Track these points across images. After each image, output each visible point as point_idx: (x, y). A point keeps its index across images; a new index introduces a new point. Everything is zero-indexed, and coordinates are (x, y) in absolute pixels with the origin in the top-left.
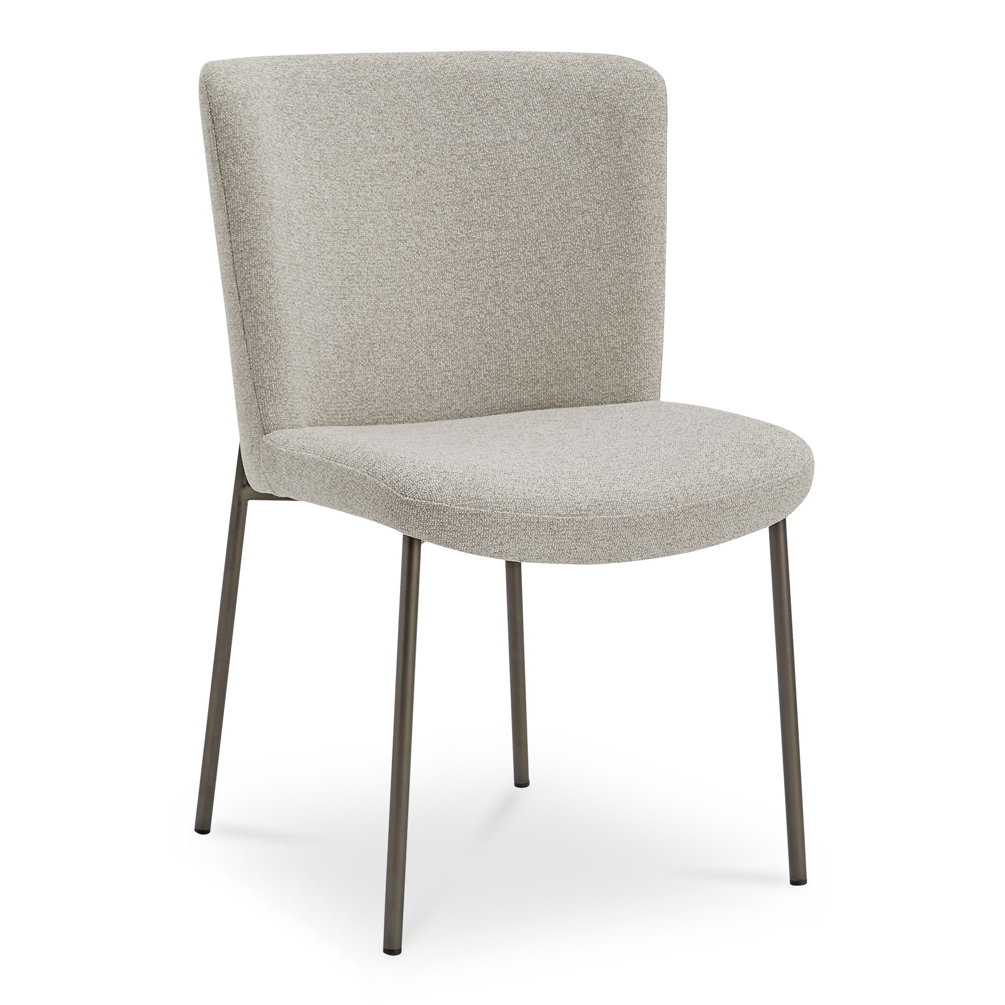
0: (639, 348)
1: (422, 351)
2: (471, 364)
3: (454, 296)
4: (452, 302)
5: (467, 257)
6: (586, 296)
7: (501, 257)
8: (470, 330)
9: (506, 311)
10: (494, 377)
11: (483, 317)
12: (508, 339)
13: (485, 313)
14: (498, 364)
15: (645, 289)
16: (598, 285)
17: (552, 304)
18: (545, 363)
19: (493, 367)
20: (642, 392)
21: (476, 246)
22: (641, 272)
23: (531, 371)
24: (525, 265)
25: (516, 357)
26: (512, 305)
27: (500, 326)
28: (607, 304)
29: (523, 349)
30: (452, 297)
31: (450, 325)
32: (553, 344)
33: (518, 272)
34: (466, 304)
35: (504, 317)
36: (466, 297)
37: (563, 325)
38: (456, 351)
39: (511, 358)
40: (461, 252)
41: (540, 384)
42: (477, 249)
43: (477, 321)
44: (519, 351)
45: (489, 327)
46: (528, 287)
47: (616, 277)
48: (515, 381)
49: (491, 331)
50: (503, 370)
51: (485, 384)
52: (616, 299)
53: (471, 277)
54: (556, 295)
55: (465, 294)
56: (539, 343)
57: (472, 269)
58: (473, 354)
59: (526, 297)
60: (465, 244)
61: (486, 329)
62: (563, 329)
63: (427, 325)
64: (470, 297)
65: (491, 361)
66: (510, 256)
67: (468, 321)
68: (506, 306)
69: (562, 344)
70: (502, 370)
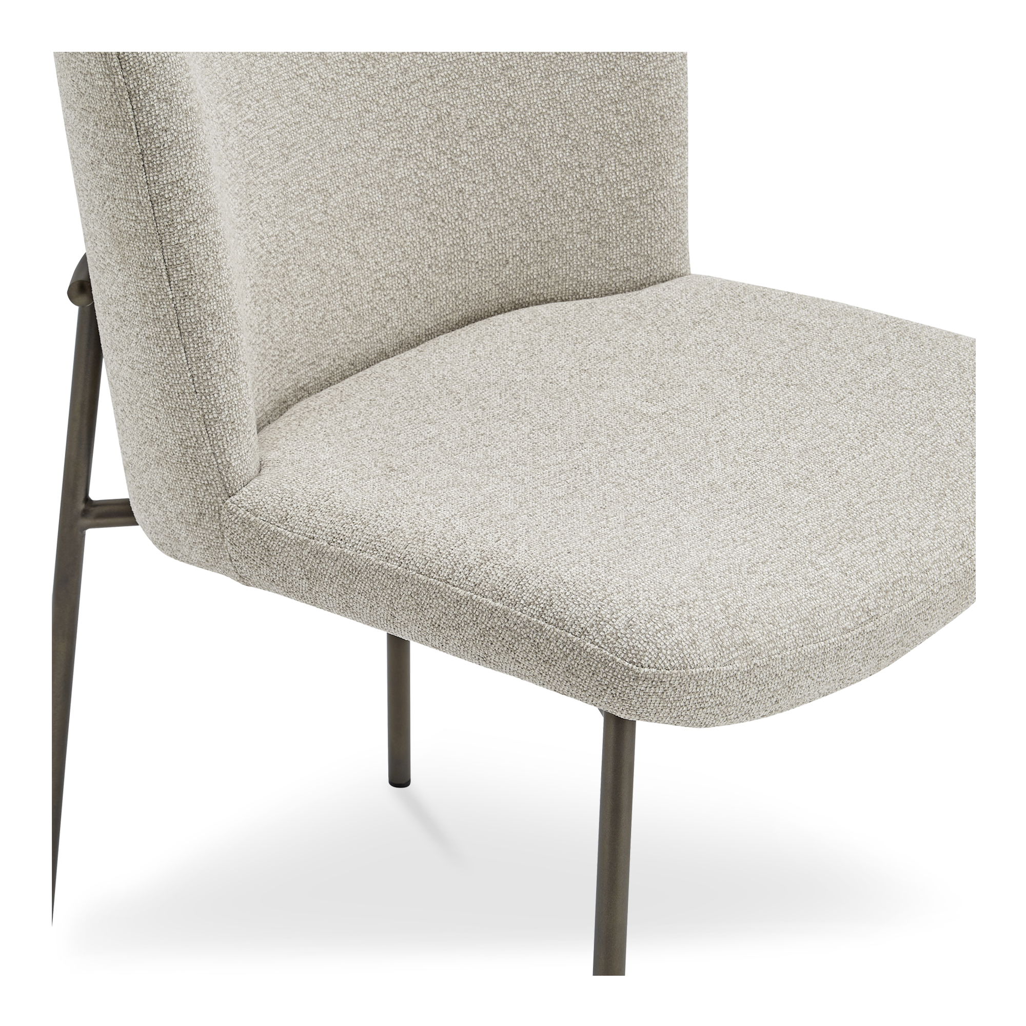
0: (665, 194)
1: (344, 248)
2: (409, 252)
3: (379, 149)
4: (378, 160)
5: (392, 82)
6: (579, 122)
7: (442, 75)
8: (406, 199)
9: (456, 160)
10: (442, 266)
11: (423, 174)
12: (461, 204)
13: (425, 167)
14: (448, 244)
15: (670, 103)
16: (597, 103)
17: (526, 139)
18: (518, 232)
19: (441, 250)
20: (672, 260)
21: (404, 61)
22: (664, 76)
23: (496, 247)
24: (481, 83)
25: (475, 229)
26: (465, 149)
27: (449, 185)
28: (613, 132)
29: (484, 215)
30: (376, 151)
31: (378, 197)
32: (530, 203)
33: (470, 95)
34: (397, 159)
35: (454, 170)
36: (395, 147)
37: (544, 171)
38: (389, 237)
39: (467, 232)
40: (383, 75)
41: (511, 266)
42: (406, 67)
43: (415, 183)
44: (478, 219)
45: (432, 190)
46: (487, 117)
47: (625, 88)
48: (474, 266)
49: (436, 194)
50: (456, 253)
51: (431, 280)
52: (626, 122)
53: (400, 113)
54: (531, 126)
55: (395, 142)
56: (508, 204)
57: (401, 100)
58: (411, 236)
59: (486, 134)
60: (387, 60)
61: (429, 192)
62: (545, 177)
63: (348, 206)
64: (402, 146)
65: (438, 242)
66: (456, 70)
67: (401, 185)
68: (455, 152)
69: (543, 201)
70: (453, 253)
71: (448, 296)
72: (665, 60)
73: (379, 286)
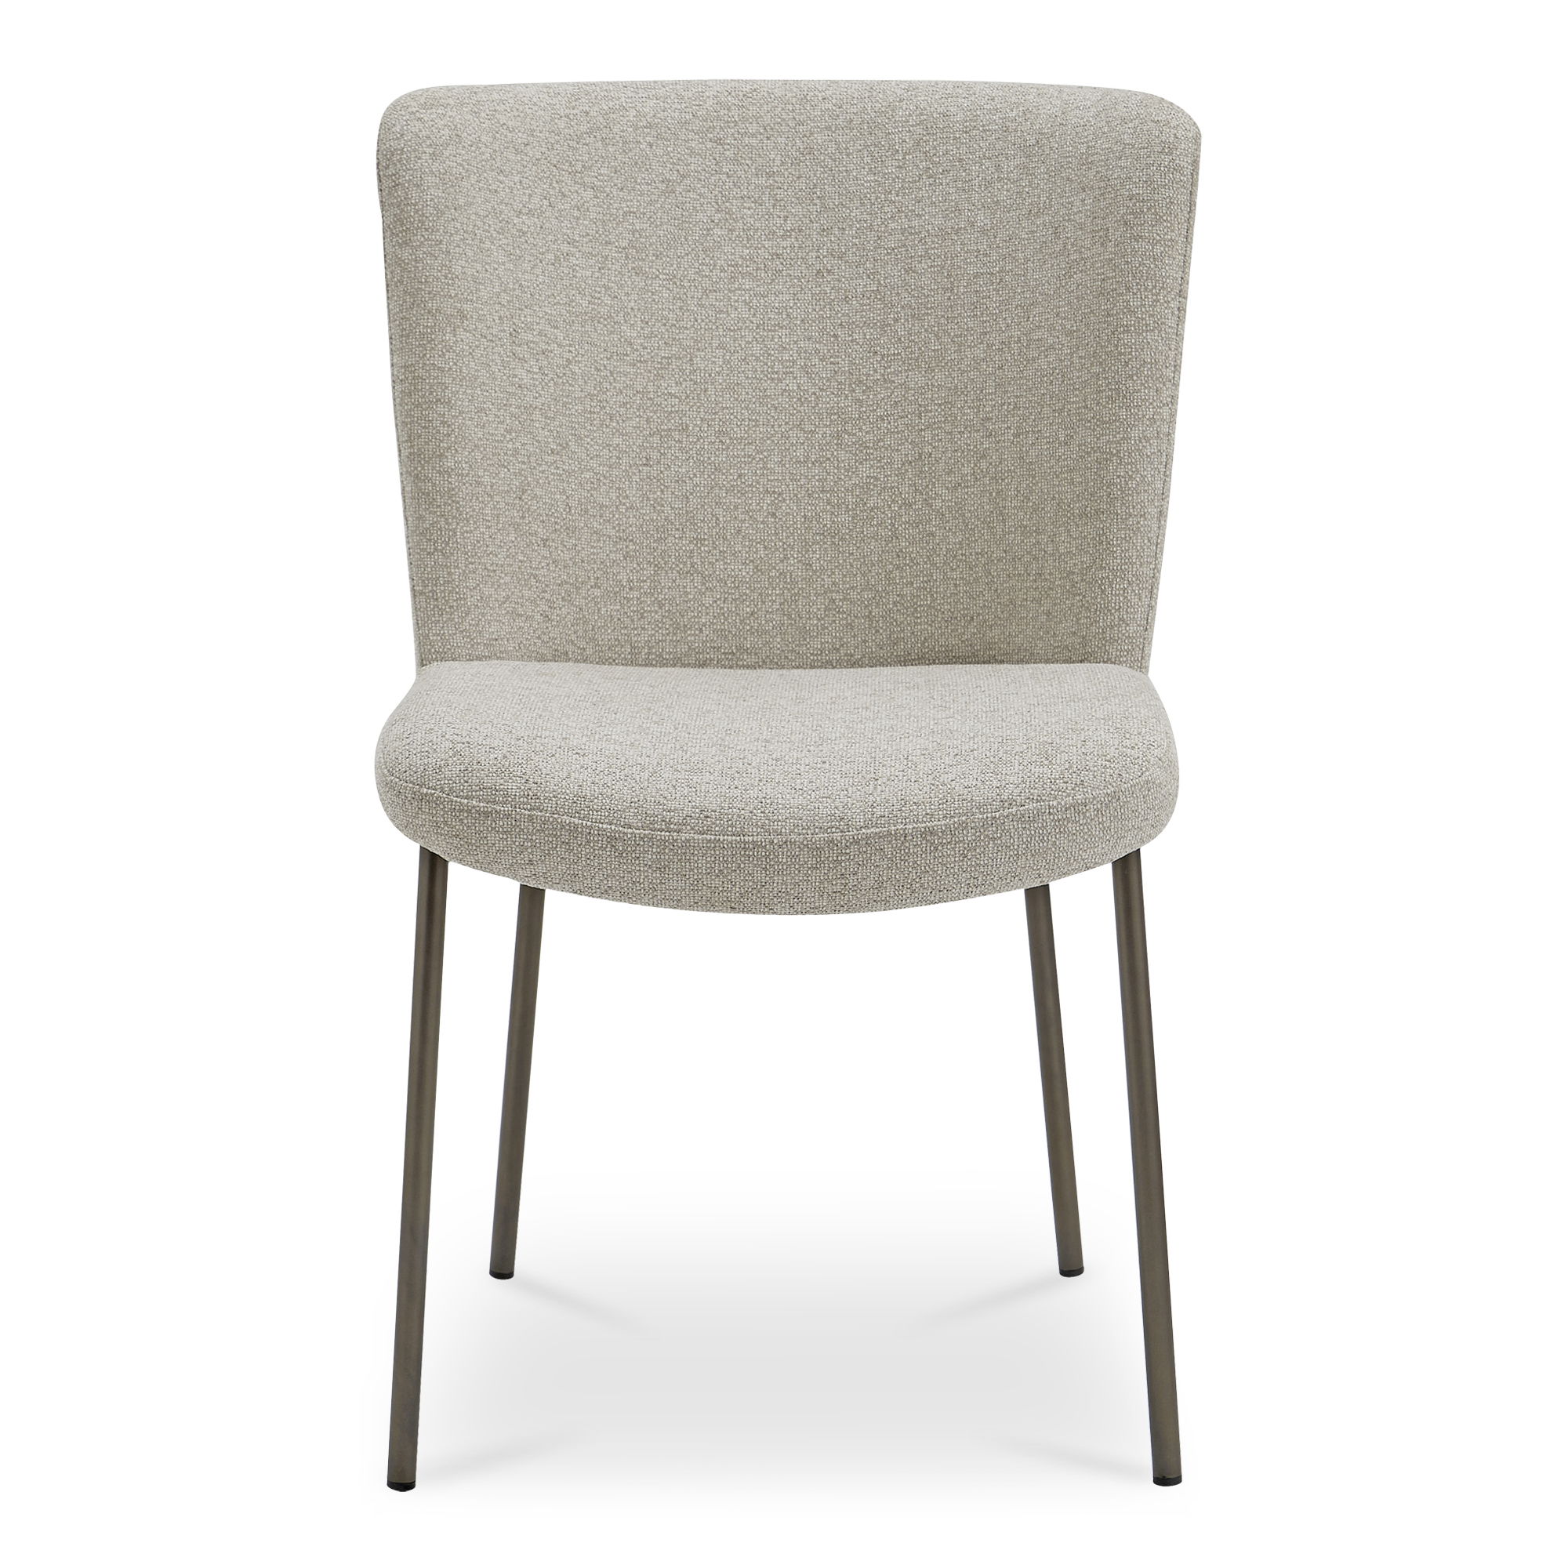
0: (1104, 575)
1: (792, 556)
2: (873, 583)
3: (854, 472)
4: (850, 483)
5: (880, 412)
6: (1040, 485)
7: (930, 415)
8: (876, 529)
9: (930, 501)
10: (909, 607)
11: (896, 509)
12: (931, 547)
13: (900, 502)
14: (915, 586)
15: (1119, 481)
16: (1056, 469)
17: (994, 494)
18: (981, 590)
19: (907, 591)
20: (1107, 648)
21: (896, 394)
22: (1115, 452)
23: (962, 600)
24: (963, 430)
25: (942, 577)
26: (940, 493)
27: (921, 526)
28: (1066, 501)
29: (951, 565)
30: (850, 473)
31: (844, 518)
32: (993, 560)
33: (951, 441)
34: (872, 487)
35: (927, 512)
36: (872, 475)
37: (1007, 530)
38: (851, 561)
39: (935, 578)
40: (871, 403)
41: (975, 624)
42: (897, 400)
43: (887, 515)
44: (945, 567)
45: (903, 526)
46: (963, 465)
47: (1081, 457)
48: (940, 616)
49: (907, 532)
50: (922, 597)
51: (895, 618)
52: (1078, 493)
53: (882, 444)
54: (1000, 481)
55: (872, 470)
56: (974, 557)
57: (886, 431)
58: (877, 567)
59: (960, 481)
60: (879, 390)
61: (900, 528)
62: (1007, 536)
63: (805, 516)
64: (879, 476)
65: (905, 581)
66: (943, 413)
67: (872, 513)
68: (930, 493)
69: (1004, 561)
70: (920, 596)
71: (913, 640)
72: (1118, 436)
73: (834, 607)
